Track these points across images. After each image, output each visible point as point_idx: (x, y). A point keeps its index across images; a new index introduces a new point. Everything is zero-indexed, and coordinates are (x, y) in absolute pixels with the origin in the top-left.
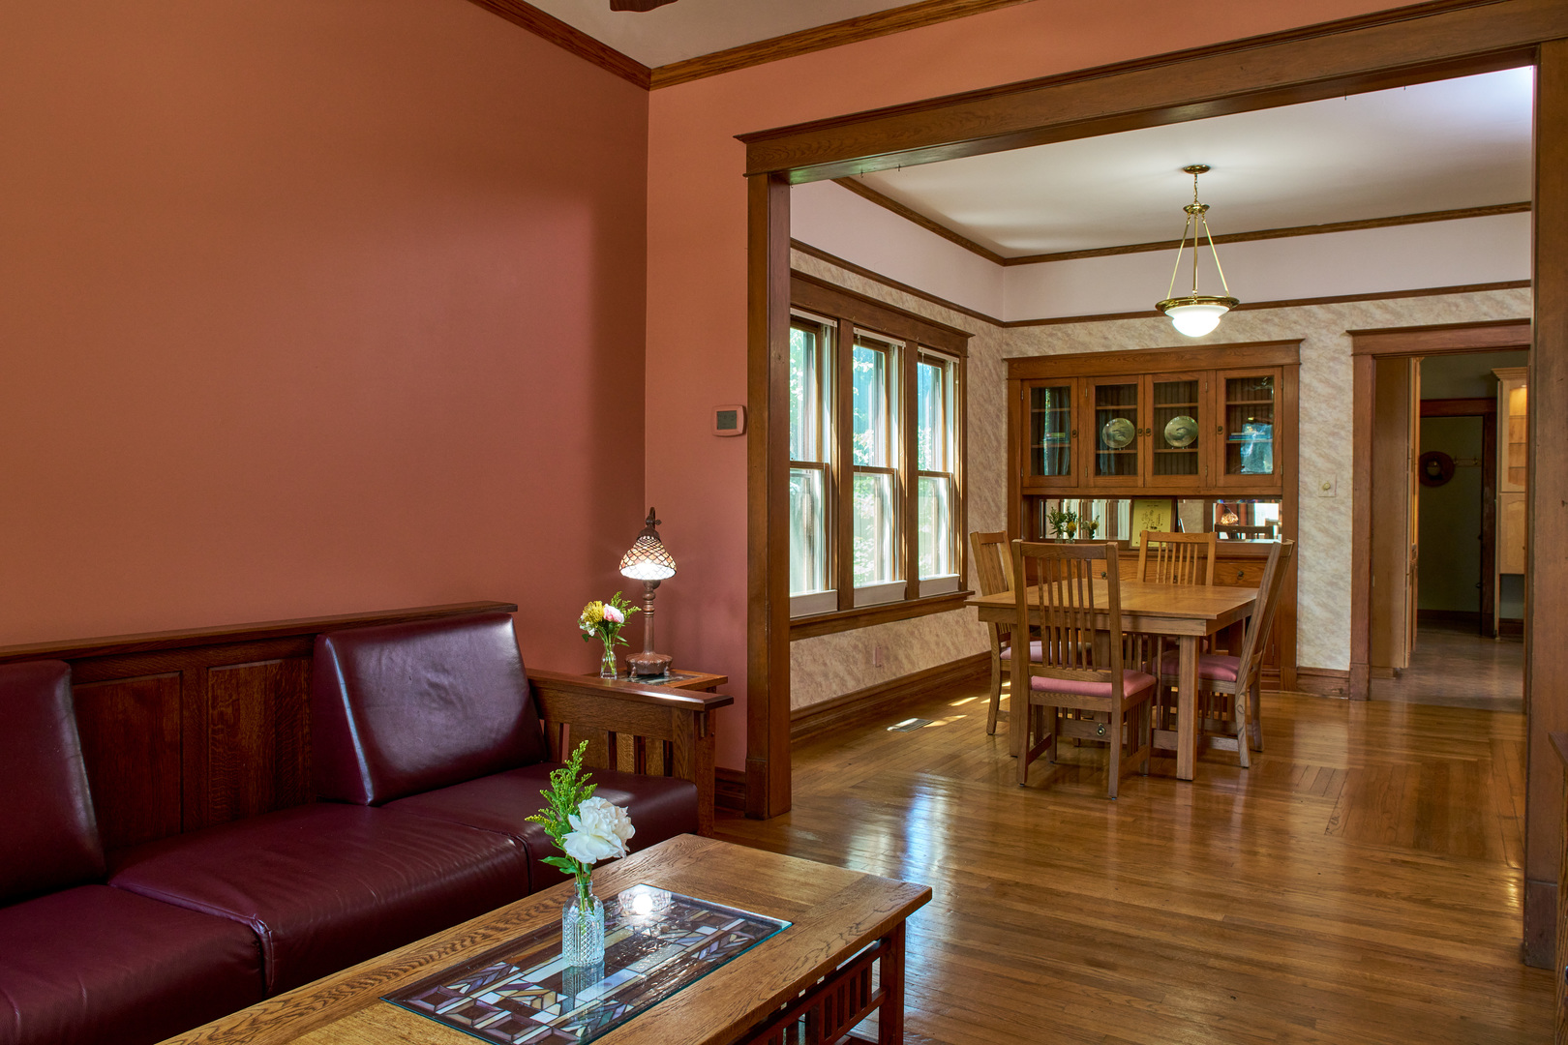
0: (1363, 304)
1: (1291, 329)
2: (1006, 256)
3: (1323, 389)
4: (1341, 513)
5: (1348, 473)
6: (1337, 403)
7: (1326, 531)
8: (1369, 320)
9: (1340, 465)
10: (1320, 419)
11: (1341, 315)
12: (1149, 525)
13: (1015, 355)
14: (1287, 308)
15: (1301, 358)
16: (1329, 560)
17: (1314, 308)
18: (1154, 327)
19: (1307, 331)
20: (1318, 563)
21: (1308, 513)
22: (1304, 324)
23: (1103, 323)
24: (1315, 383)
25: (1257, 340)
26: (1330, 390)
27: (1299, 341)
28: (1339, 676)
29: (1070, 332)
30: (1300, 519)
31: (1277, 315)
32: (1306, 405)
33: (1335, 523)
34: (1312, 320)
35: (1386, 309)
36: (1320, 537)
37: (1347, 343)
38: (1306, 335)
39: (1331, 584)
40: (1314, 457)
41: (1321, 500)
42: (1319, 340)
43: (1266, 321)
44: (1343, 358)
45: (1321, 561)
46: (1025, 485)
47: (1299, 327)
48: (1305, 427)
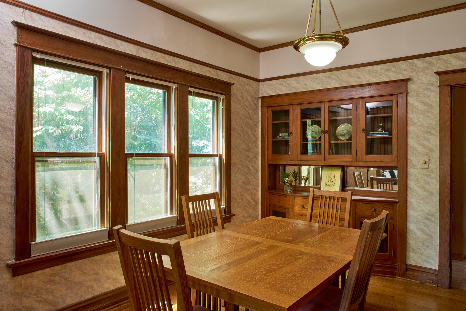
0: (445, 57)
1: (401, 73)
2: (260, 47)
3: (420, 106)
4: (432, 178)
5: (436, 155)
6: (429, 114)
7: (423, 188)
8: (449, 65)
9: (431, 150)
10: (419, 124)
11: (431, 64)
12: (330, 180)
13: (265, 95)
14: (399, 62)
15: (409, 89)
16: (425, 205)
17: (415, 61)
18: (329, 77)
19: (411, 74)
20: (418, 206)
21: (413, 177)
22: (410, 70)
23: (304, 77)
24: (416, 104)
25: (383, 81)
26: (425, 107)
27: (407, 80)
28: (431, 272)
29: (289, 82)
30: (408, 181)
31: (394, 66)
32: (411, 116)
33: (428, 184)
34: (414, 68)
35: (459, 58)
36: (420, 191)
37: (435, 79)
38: (411, 76)
39: (427, 218)
40: (416, 146)
41: (420, 170)
42: (418, 79)
43: (388, 70)
44: (433, 88)
45: (420, 205)
46: (269, 159)
47: (406, 72)
48: (411, 128)
